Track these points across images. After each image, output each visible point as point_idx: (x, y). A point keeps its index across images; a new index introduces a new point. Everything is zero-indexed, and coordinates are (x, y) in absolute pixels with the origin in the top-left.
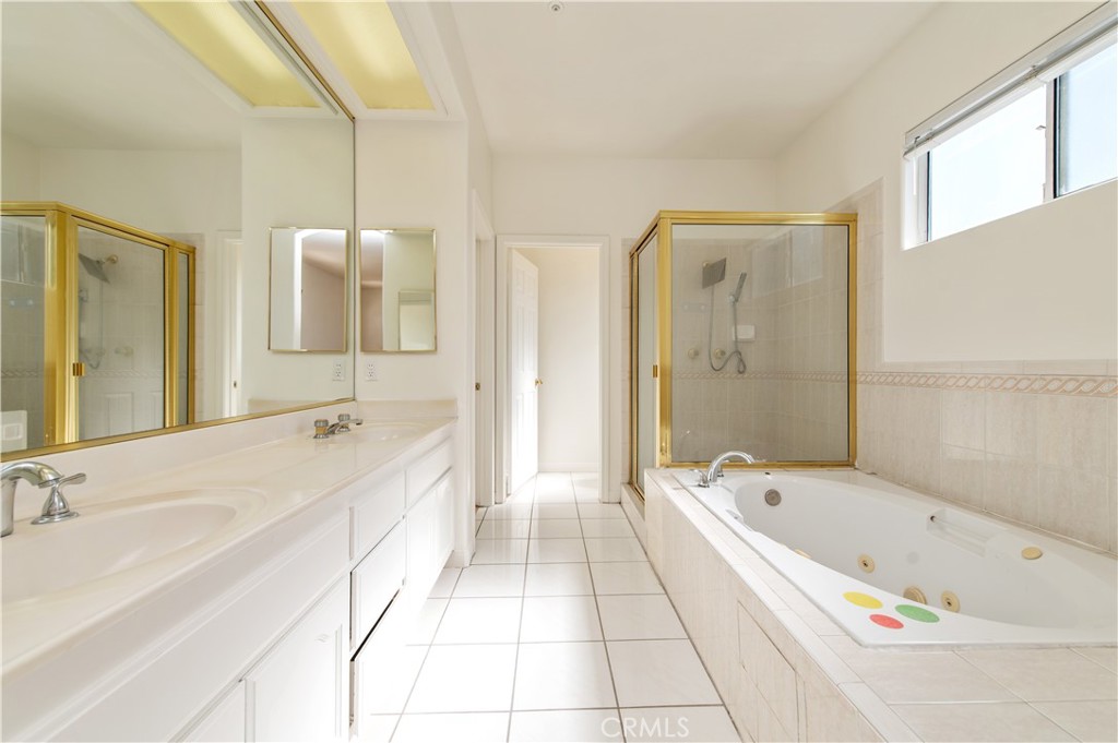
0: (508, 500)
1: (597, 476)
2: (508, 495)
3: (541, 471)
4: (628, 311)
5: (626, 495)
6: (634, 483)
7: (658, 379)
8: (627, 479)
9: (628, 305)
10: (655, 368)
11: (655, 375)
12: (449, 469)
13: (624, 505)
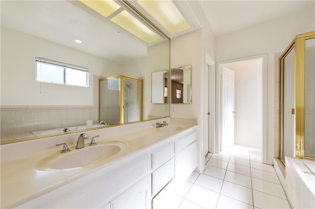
0: (220, 153)
1: (260, 150)
2: (220, 151)
3: (235, 144)
4: (278, 84)
5: (276, 163)
6: (280, 158)
7: (295, 115)
8: (277, 156)
9: (278, 80)
10: (293, 110)
11: (293, 113)
12: (195, 141)
13: (275, 167)
